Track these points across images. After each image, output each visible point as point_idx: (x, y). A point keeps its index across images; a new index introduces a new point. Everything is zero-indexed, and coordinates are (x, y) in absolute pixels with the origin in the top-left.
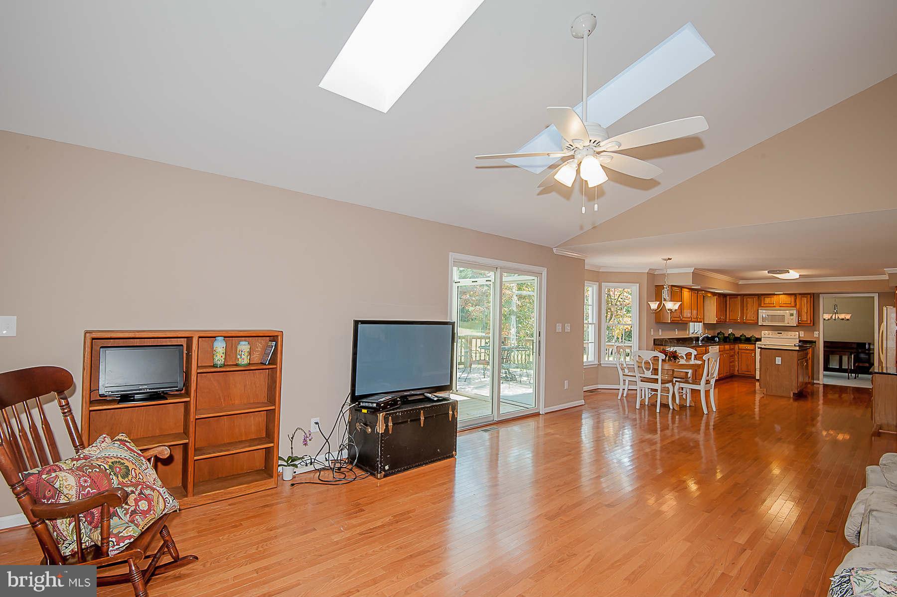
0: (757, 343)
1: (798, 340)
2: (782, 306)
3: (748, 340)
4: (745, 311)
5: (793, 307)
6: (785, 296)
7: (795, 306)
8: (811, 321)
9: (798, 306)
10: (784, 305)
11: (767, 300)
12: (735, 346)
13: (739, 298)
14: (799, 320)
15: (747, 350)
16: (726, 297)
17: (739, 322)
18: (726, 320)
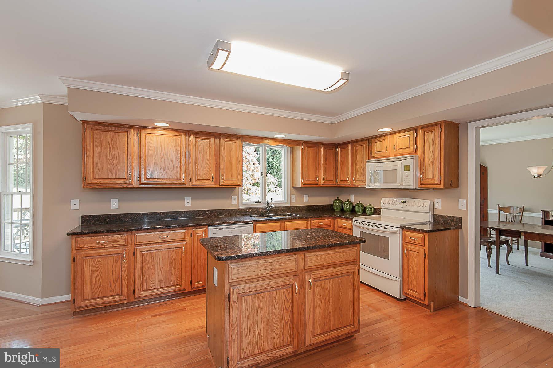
0: (354, 218)
1: (430, 214)
2: (399, 155)
5: (412, 153)
6: (402, 134)
7: (415, 151)
8: (441, 180)
9: (419, 151)
10: (400, 151)
11: (379, 146)
12: (336, 220)
13: (350, 147)
14: (419, 176)
15: (345, 228)
16: (337, 148)
17: (349, 185)
18: (337, 182)
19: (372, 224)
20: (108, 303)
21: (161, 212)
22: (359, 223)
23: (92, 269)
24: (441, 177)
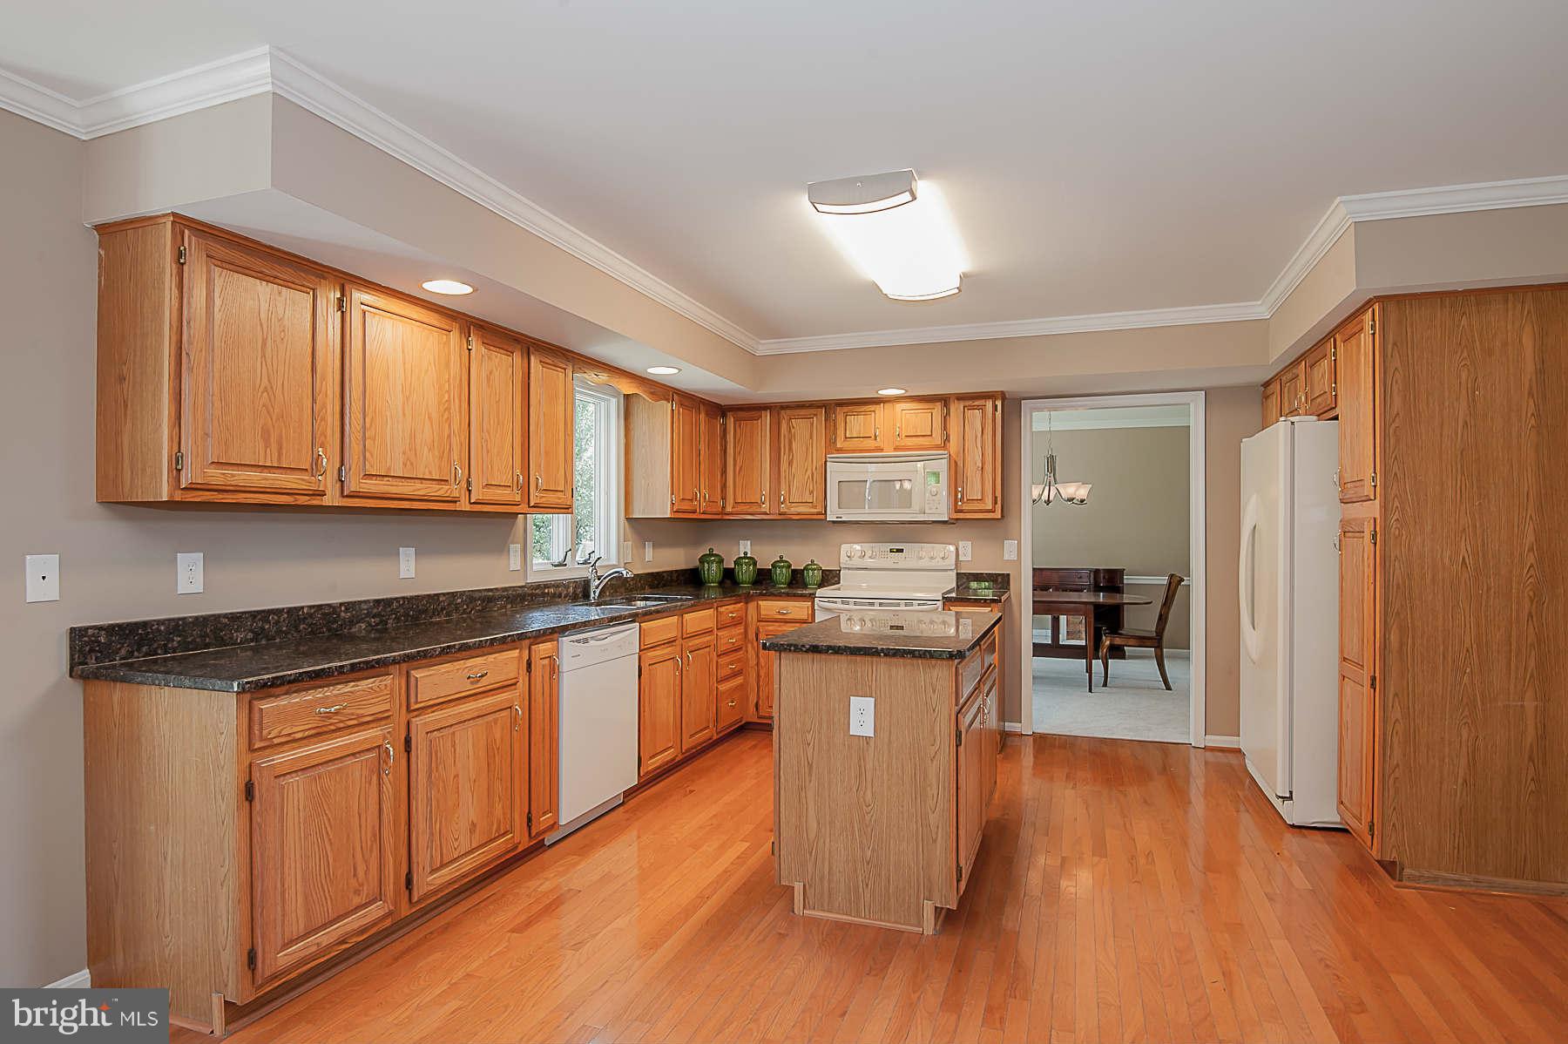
0: (819, 592)
1: (954, 575)
2: (905, 450)
3: (797, 582)
4: (784, 466)
5: (937, 447)
6: (913, 405)
7: (945, 445)
8: (995, 502)
9: (954, 444)
10: (910, 442)
11: (856, 424)
12: (752, 606)
13: (767, 417)
14: (956, 495)
15: (786, 622)
16: (724, 415)
17: (766, 514)
18: (724, 507)
19: (871, 601)
20: (344, 942)
21: (341, 604)
22: (836, 602)
23: (305, 818)
24: (996, 498)
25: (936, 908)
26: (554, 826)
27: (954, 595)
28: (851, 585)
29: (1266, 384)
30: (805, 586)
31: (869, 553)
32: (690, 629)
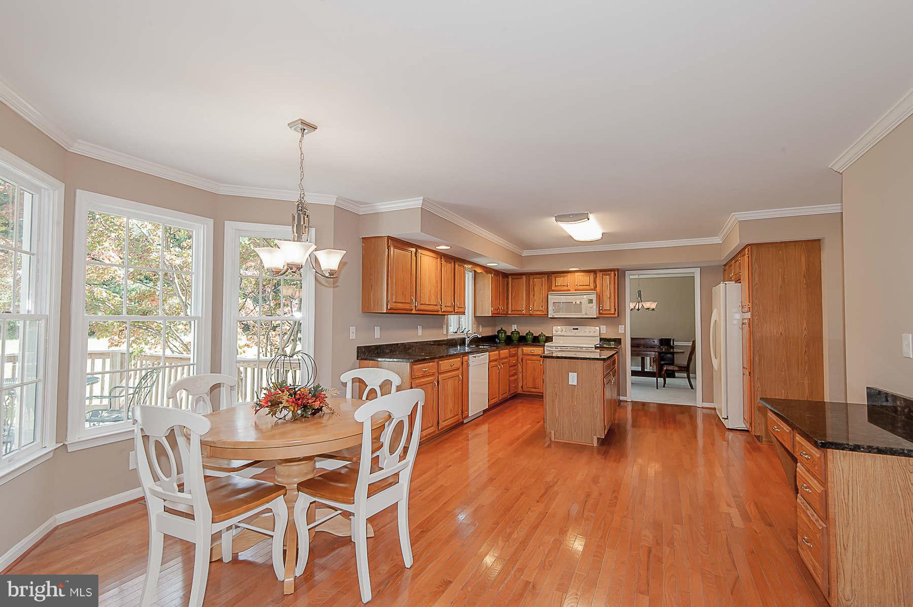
0: (546, 344)
1: (599, 338)
2: (580, 290)
3: (536, 341)
4: (531, 296)
5: (592, 290)
6: (582, 274)
7: (595, 289)
8: (615, 311)
9: (598, 288)
10: (581, 288)
11: (560, 281)
12: (520, 350)
13: (524, 277)
14: (599, 308)
15: (533, 355)
16: (508, 277)
17: (524, 314)
18: (507, 312)
22: (552, 348)
24: (615, 309)
25: (598, 438)
26: (467, 417)
27: (598, 345)
28: (557, 342)
29: (725, 265)
30: (539, 342)
31: (564, 330)
32: (502, 356)
